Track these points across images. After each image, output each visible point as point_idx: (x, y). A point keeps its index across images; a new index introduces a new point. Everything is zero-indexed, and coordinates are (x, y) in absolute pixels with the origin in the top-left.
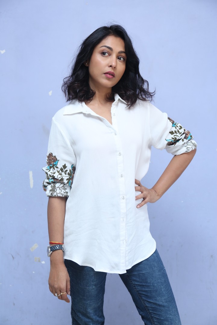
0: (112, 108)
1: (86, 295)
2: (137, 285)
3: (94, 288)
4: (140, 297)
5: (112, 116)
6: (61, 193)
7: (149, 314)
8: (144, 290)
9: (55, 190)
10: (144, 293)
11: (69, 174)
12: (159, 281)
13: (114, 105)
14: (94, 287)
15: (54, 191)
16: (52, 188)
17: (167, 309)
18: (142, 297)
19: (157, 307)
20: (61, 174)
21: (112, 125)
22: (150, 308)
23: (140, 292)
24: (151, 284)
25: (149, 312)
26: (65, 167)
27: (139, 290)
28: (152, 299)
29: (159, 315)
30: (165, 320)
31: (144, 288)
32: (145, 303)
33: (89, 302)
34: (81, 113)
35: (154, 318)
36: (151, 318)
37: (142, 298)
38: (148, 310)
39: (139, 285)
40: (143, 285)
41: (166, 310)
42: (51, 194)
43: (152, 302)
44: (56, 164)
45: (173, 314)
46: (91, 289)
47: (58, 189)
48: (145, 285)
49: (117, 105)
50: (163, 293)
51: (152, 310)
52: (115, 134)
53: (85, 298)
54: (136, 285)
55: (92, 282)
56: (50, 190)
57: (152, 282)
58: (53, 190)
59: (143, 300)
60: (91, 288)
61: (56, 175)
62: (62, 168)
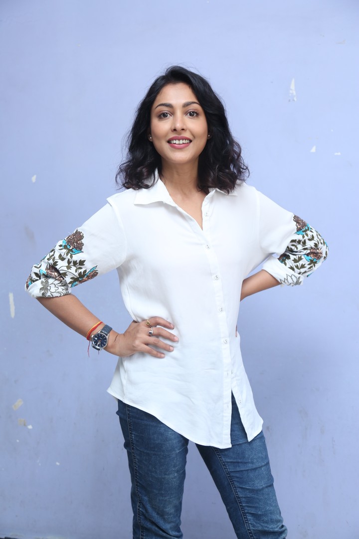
1: (164, 488)
2: (229, 462)
3: (176, 477)
4: (231, 481)
6: (57, 291)
7: (241, 508)
8: (238, 470)
9: (49, 288)
10: (238, 475)
12: (260, 455)
13: (207, 198)
14: (176, 474)
15: (47, 289)
16: (43, 285)
17: (267, 497)
18: (235, 482)
19: (253, 496)
20: (69, 268)
22: (244, 499)
23: (232, 474)
24: (250, 460)
25: (240, 506)
26: (82, 263)
27: (231, 470)
28: (249, 484)
29: (256, 508)
30: (263, 515)
31: (239, 466)
32: (237, 492)
33: (168, 498)
35: (247, 514)
36: (244, 515)
37: (233, 484)
38: (240, 503)
39: (231, 462)
40: (238, 462)
41: (266, 499)
42: (43, 294)
43: (248, 489)
44: (75, 252)
45: (274, 505)
46: (172, 479)
47: (53, 286)
48: (241, 462)
50: (263, 473)
51: (247, 502)
52: (207, 247)
53: (163, 492)
54: (227, 462)
55: (174, 467)
57: (251, 457)
58: (45, 288)
59: (235, 487)
60: (171, 476)
62: (78, 262)
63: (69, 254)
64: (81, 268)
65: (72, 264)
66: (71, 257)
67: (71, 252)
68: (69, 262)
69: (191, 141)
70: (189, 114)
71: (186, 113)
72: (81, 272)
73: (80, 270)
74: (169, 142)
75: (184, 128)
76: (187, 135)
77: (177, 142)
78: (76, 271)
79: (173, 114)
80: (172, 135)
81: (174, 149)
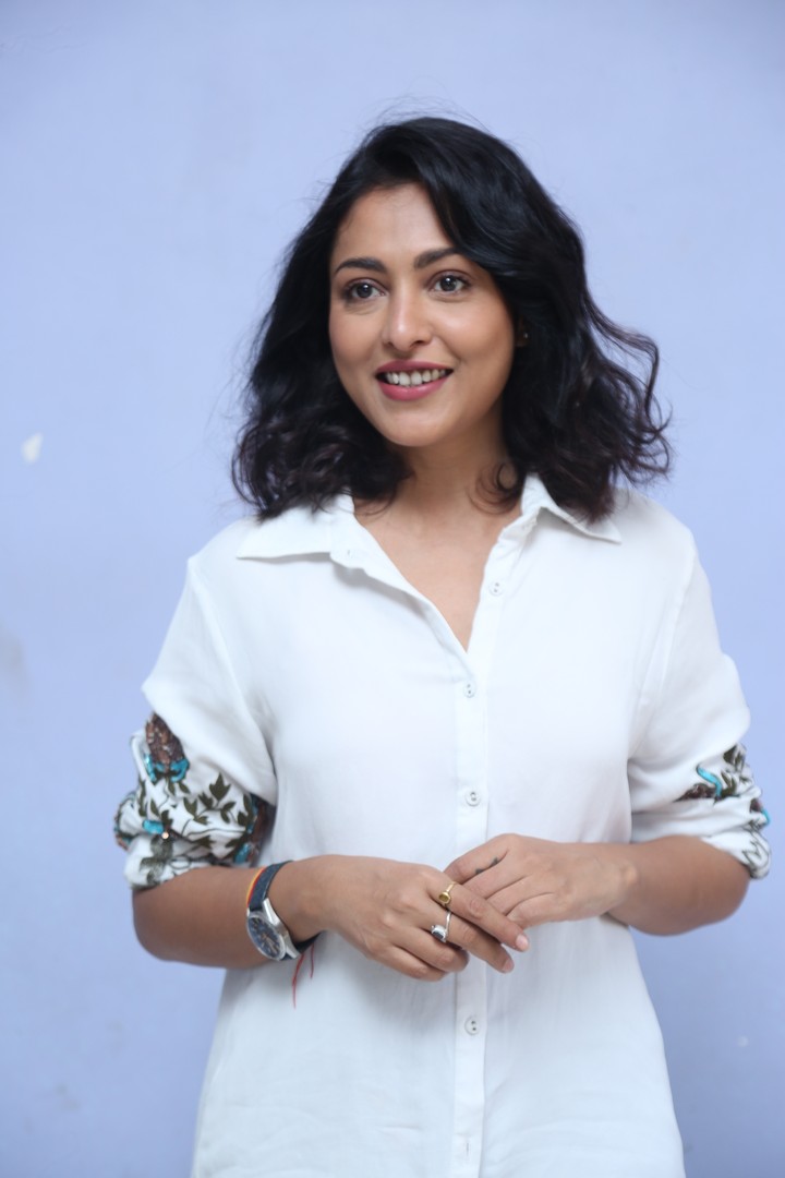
0: (496, 552)
5: (485, 591)
11: (242, 820)
13: (509, 537)
16: (153, 849)
20: (203, 820)
21: (466, 647)
26: (219, 789)
34: (323, 557)
44: (180, 772)
49: (530, 539)
52: (467, 690)
56: (145, 862)
58: (158, 860)
61: (181, 818)
62: (209, 794)
63: (177, 786)
64: (230, 805)
65: (201, 808)
66: (184, 789)
67: (174, 779)
68: (191, 808)
69: (449, 372)
70: (438, 287)
71: (428, 284)
72: (240, 815)
73: (234, 813)
74: (381, 377)
75: (423, 334)
76: (433, 355)
77: (403, 379)
78: (226, 819)
79: (387, 287)
80: (384, 360)
81: (393, 403)
